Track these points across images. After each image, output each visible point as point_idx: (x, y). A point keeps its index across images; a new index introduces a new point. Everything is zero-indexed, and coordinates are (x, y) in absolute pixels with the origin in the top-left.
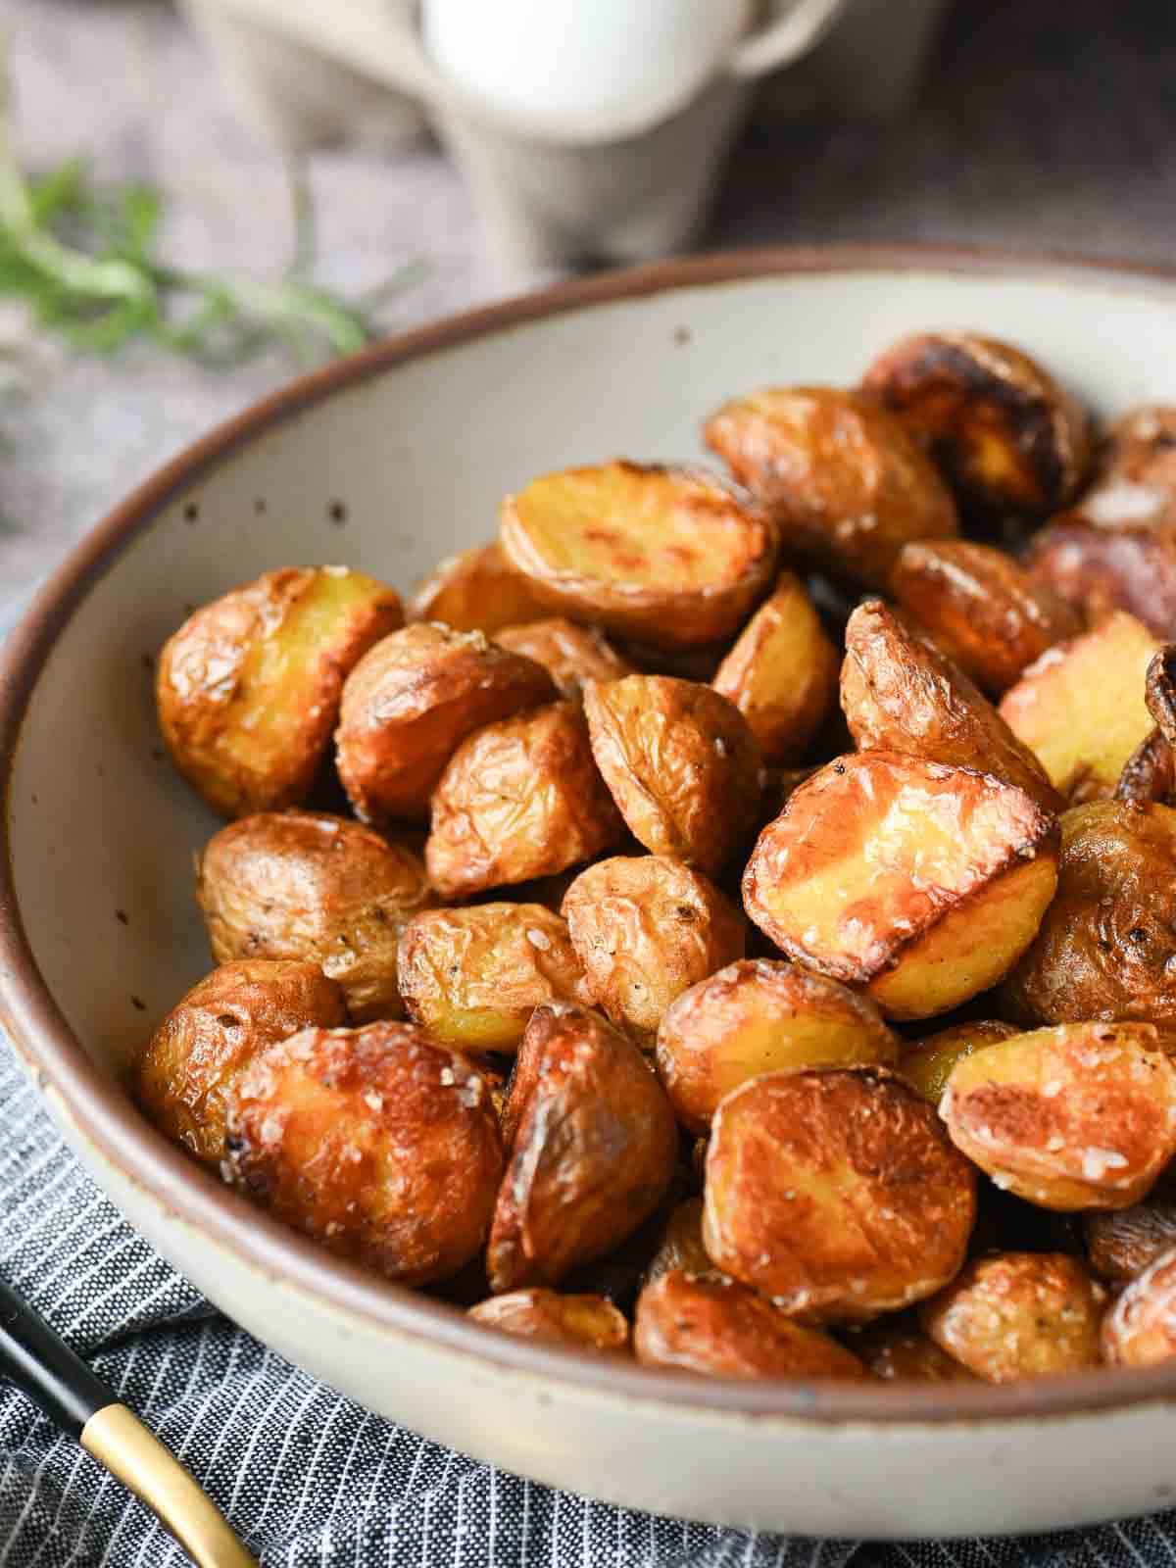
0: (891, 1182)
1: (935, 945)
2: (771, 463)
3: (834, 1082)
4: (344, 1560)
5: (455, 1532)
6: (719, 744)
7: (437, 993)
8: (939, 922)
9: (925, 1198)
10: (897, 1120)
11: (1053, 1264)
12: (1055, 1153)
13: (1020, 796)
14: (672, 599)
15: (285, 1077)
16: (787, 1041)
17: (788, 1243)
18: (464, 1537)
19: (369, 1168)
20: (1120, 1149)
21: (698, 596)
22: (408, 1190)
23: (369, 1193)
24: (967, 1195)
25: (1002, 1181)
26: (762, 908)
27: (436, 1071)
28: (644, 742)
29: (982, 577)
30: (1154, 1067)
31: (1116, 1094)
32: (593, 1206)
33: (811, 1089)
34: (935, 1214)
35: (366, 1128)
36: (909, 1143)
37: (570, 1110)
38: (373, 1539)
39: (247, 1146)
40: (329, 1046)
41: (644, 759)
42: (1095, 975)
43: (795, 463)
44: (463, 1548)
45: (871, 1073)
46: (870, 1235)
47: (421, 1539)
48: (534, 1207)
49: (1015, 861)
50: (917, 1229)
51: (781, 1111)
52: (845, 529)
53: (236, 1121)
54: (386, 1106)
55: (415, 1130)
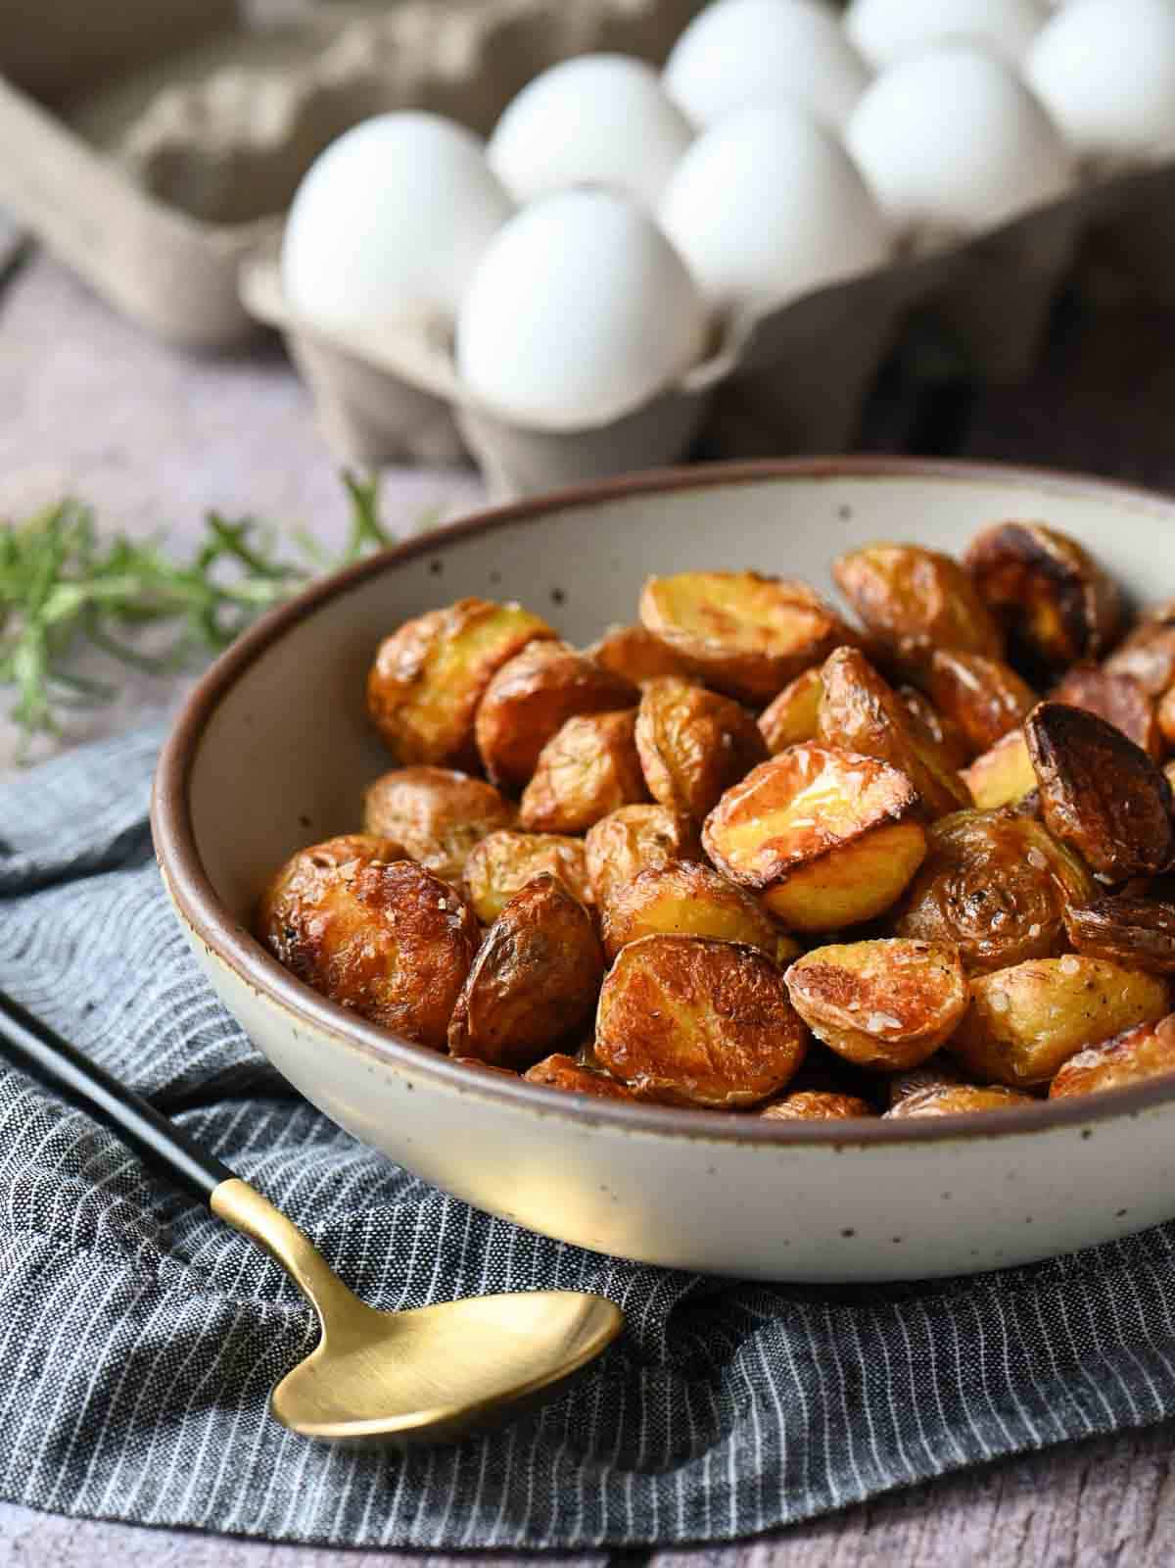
0: (738, 1024)
1: (819, 873)
2: (861, 590)
3: (715, 949)
4: (332, 1239)
5: (414, 1228)
6: (726, 738)
7: (483, 878)
8: (824, 856)
9: (762, 1039)
10: (755, 983)
11: (846, 1102)
12: (853, 1012)
13: (904, 779)
14: (744, 656)
15: (333, 891)
16: (690, 918)
17: (645, 1044)
18: (421, 1233)
19: (381, 965)
20: (899, 1016)
21: (763, 656)
22: (403, 984)
23: (377, 983)
24: (795, 1043)
25: (819, 1034)
26: (710, 837)
27: (435, 899)
28: (669, 726)
29: (978, 674)
30: (948, 972)
31: (912, 983)
32: (523, 1006)
33: (697, 950)
34: (767, 1050)
35: (384, 935)
36: (760, 1000)
37: (514, 932)
38: (355, 1227)
39: (298, 935)
40: (367, 872)
41: (665, 736)
42: (942, 920)
43: (878, 591)
44: (420, 1240)
45: (746, 948)
46: (712, 1054)
47: (389, 1230)
48: (477, 997)
49: (887, 822)
50: (748, 1057)
51: (668, 959)
52: (907, 644)
53: (295, 918)
54: (397, 919)
55: (415, 941)
